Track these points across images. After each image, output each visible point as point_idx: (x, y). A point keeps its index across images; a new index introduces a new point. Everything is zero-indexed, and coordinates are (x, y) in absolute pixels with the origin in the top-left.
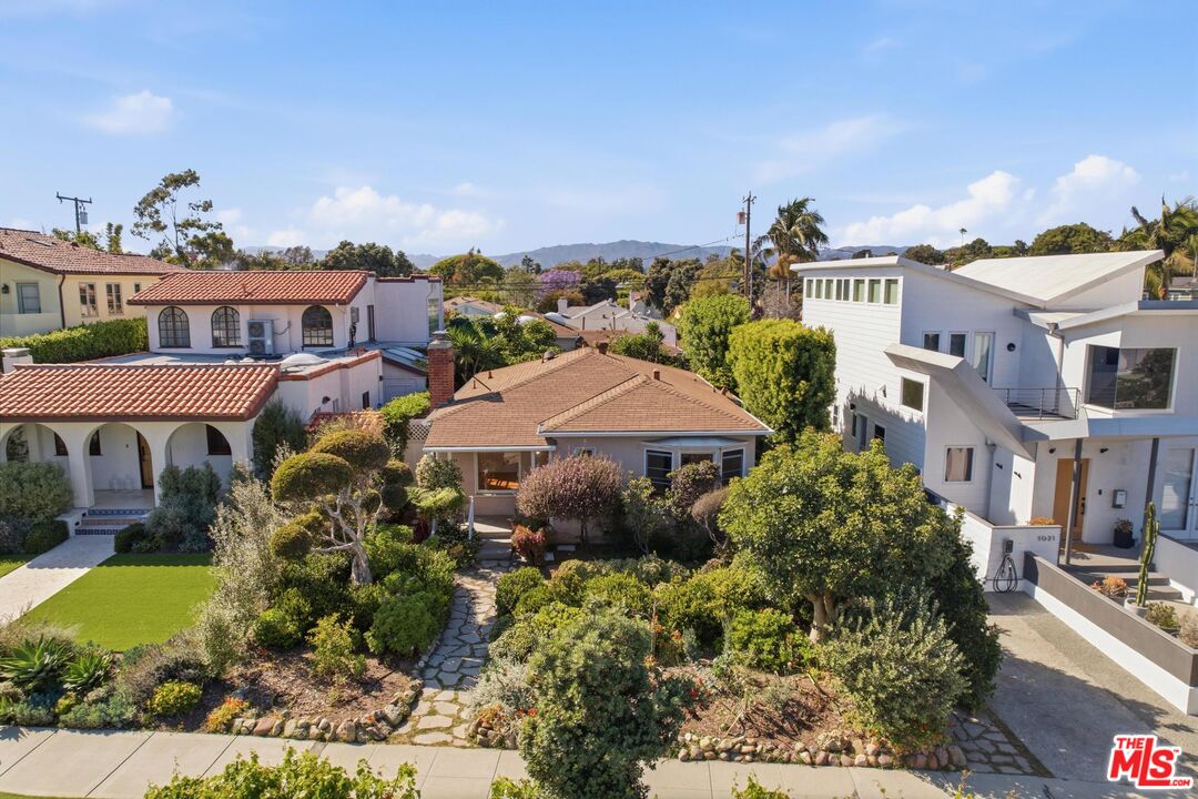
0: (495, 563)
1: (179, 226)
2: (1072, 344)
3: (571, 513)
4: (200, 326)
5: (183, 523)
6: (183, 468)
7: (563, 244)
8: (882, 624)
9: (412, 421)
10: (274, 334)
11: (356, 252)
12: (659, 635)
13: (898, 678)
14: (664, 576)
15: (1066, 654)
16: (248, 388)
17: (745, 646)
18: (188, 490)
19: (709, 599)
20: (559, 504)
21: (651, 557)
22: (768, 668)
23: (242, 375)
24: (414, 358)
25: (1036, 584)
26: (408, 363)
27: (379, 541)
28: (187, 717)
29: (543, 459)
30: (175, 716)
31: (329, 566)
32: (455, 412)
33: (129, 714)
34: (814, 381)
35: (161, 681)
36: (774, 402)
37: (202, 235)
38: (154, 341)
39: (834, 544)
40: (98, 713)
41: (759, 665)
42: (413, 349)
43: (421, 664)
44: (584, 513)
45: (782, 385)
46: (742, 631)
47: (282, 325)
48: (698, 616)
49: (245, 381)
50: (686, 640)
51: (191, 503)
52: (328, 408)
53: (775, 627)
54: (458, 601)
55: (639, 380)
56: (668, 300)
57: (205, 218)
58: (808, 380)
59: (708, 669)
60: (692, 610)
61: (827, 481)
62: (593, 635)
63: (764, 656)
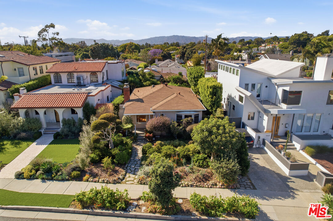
0: (141, 140)
1: (50, 39)
2: (280, 88)
3: (159, 130)
4: (64, 78)
5: (68, 132)
6: (67, 119)
7: (157, 36)
8: (224, 159)
9: (120, 105)
10: (83, 80)
11: (100, 45)
12: (178, 159)
13: (226, 171)
14: (180, 145)
15: (267, 163)
16: (81, 99)
17: (196, 162)
18: (69, 124)
19: (189, 151)
20: (155, 128)
21: (177, 140)
22: (201, 167)
23: (79, 95)
24: (118, 84)
25: (265, 146)
26: (117, 86)
27: (115, 138)
28: (79, 178)
29: (152, 116)
30: (76, 178)
31: (104, 143)
32: (131, 104)
33: (67, 177)
34: (217, 96)
35: (72, 171)
36: (208, 100)
37: (56, 42)
38: (53, 82)
39: (215, 143)
40: (61, 178)
41: (199, 166)
42: (118, 81)
43: (126, 166)
44: (162, 130)
45: (209, 97)
46: (196, 159)
47: (85, 77)
48: (186, 155)
49: (80, 97)
50: (184, 161)
51: (69, 127)
52: (99, 102)
53: (203, 158)
54: (133, 150)
55: (175, 95)
56: (186, 58)
57: (57, 37)
58: (215, 96)
59: (188, 167)
60: (185, 154)
61: (214, 128)
62: (162, 167)
63: (200, 164)
